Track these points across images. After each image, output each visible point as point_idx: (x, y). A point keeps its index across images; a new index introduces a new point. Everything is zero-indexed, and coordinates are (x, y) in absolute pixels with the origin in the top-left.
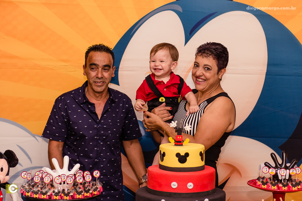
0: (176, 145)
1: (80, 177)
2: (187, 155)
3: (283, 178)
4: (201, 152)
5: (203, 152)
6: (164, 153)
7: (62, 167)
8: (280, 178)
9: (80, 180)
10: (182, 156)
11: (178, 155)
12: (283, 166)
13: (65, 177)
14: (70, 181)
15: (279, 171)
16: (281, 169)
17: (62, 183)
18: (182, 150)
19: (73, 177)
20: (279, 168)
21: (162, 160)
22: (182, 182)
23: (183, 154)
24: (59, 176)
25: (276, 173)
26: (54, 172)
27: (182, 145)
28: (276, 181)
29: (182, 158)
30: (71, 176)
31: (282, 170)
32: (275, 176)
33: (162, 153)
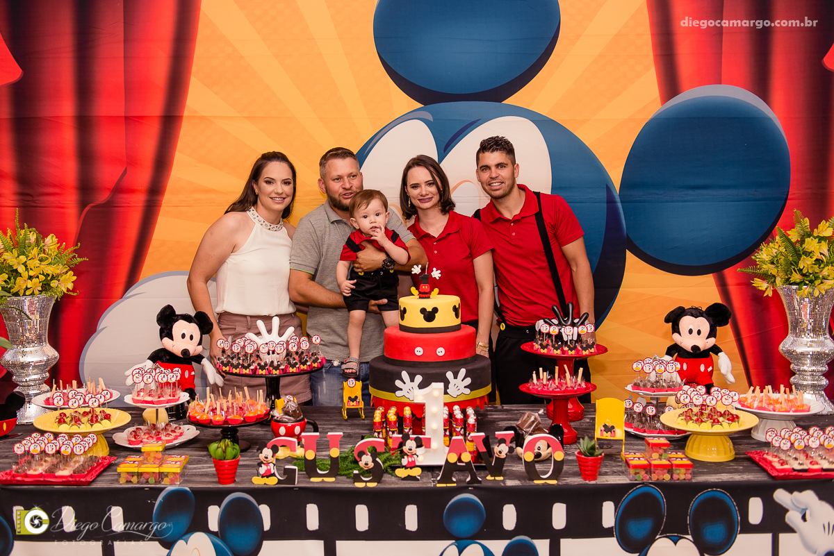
0: (420, 298)
1: (293, 344)
2: (435, 310)
3: (570, 338)
4: (455, 306)
5: (457, 307)
6: (405, 309)
7: (269, 331)
8: (565, 339)
9: (293, 348)
10: (429, 312)
11: (423, 311)
12: (569, 323)
13: (274, 345)
14: (281, 350)
15: (563, 329)
16: (566, 326)
17: (271, 352)
18: (428, 304)
19: (285, 345)
20: (564, 325)
21: (403, 318)
22: (430, 347)
23: (429, 309)
24: (267, 344)
25: (560, 333)
26: (260, 339)
27: (429, 297)
28: (560, 343)
29: (430, 315)
30: (282, 343)
31: (568, 327)
32: (559, 337)
33: (402, 309)
